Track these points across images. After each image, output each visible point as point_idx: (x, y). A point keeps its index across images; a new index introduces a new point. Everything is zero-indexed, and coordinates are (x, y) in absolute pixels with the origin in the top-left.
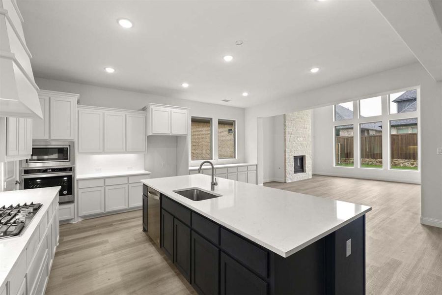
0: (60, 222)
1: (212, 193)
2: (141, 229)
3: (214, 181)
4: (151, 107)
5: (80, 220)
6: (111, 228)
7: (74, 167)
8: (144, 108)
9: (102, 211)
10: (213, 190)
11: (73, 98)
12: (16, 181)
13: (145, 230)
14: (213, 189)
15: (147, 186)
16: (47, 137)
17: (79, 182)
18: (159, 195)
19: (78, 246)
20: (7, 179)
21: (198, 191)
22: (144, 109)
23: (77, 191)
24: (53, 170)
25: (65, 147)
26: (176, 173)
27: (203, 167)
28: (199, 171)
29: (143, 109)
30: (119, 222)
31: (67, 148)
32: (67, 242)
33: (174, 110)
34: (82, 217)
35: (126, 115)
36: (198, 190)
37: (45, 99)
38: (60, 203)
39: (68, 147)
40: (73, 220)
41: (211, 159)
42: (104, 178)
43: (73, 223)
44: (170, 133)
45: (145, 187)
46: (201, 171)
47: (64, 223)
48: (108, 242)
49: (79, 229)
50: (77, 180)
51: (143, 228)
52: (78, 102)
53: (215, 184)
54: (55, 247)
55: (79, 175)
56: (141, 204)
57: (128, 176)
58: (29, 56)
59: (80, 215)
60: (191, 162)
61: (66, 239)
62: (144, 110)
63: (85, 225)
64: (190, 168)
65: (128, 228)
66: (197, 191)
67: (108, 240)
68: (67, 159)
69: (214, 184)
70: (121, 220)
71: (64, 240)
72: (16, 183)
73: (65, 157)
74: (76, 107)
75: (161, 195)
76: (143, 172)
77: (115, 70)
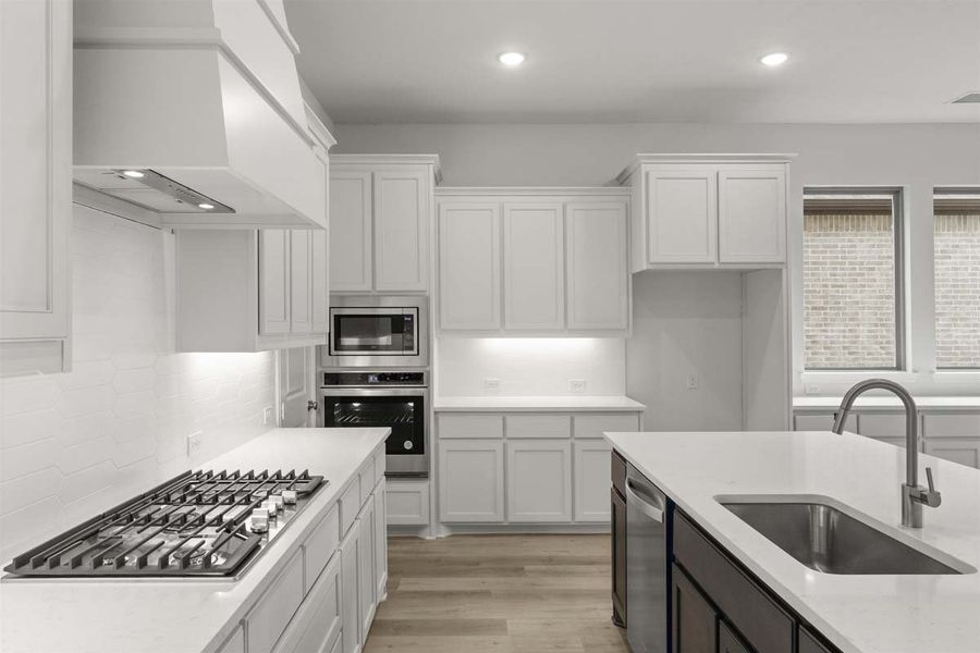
0: (390, 528)
1: (907, 537)
2: (605, 610)
3: (922, 482)
4: (644, 168)
5: (444, 533)
6: (518, 582)
7: (429, 372)
8: (622, 174)
9: (498, 517)
10: (917, 525)
11: (423, 168)
12: (310, 402)
13: (619, 620)
14: (912, 519)
15: (625, 460)
16: (367, 287)
17: (442, 419)
18: (663, 504)
19: (426, 617)
20: (291, 394)
21: (834, 516)
22: (623, 179)
23: (437, 446)
24: (384, 378)
25: (406, 312)
26: (740, 418)
27: (859, 402)
28: (840, 419)
29: (617, 179)
30: (544, 567)
31: (412, 316)
32: (407, 594)
33: (727, 170)
34: (450, 525)
35: (564, 207)
36: (830, 509)
37: (362, 179)
38: (390, 476)
39: (414, 312)
40: (427, 530)
41: (900, 367)
42: (505, 414)
43: (428, 538)
44: (712, 258)
45: (619, 459)
46: (851, 418)
47: (401, 535)
48: (505, 629)
49: (438, 561)
50: (436, 413)
51: (614, 608)
52: (439, 180)
53: (923, 499)
54: (372, 608)
55: (440, 397)
56: (605, 515)
57: (573, 414)
58: (292, 49)
59: (444, 518)
60: (802, 377)
61: (406, 584)
62: (621, 184)
63: (454, 553)
64: (798, 402)
65: (568, 595)
66: (828, 516)
67: (504, 622)
68: (411, 348)
69: (917, 498)
70: (550, 560)
71: (401, 588)
72: (309, 408)
73: (406, 344)
74: (432, 193)
75: (671, 506)
76: (619, 401)
77: (526, 55)
